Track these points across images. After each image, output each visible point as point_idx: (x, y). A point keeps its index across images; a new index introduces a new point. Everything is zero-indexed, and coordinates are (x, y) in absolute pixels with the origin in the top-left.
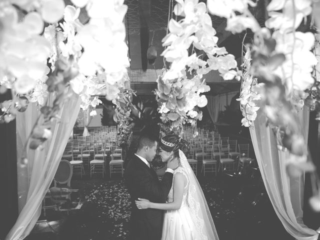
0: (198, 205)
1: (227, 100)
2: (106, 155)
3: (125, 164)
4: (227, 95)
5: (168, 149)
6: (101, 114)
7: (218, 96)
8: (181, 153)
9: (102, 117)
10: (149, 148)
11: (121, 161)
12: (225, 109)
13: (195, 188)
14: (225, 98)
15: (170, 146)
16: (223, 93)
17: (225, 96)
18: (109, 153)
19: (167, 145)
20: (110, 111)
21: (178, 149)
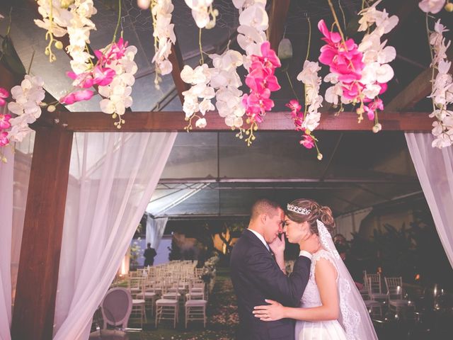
0: (357, 317)
1: (354, 224)
2: (179, 295)
3: (207, 305)
4: (353, 215)
5: (299, 219)
6: (168, 248)
7: (341, 216)
8: (320, 225)
9: (170, 252)
10: (268, 218)
11: (203, 301)
12: (352, 238)
13: (349, 285)
14: (351, 221)
15: (302, 213)
16: (347, 213)
17: (350, 218)
18: (183, 293)
19: (298, 212)
20: (182, 243)
21: (315, 219)
